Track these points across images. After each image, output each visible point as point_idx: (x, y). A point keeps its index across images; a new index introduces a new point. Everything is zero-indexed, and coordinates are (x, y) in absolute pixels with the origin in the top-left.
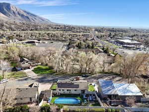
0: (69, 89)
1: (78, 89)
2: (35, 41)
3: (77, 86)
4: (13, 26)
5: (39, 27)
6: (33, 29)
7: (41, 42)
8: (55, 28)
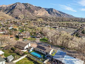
0: (41, 50)
1: (44, 51)
2: (57, 27)
3: (45, 50)
4: (51, 19)
5: (64, 20)
6: (61, 20)
7: (60, 27)
8: (74, 20)
